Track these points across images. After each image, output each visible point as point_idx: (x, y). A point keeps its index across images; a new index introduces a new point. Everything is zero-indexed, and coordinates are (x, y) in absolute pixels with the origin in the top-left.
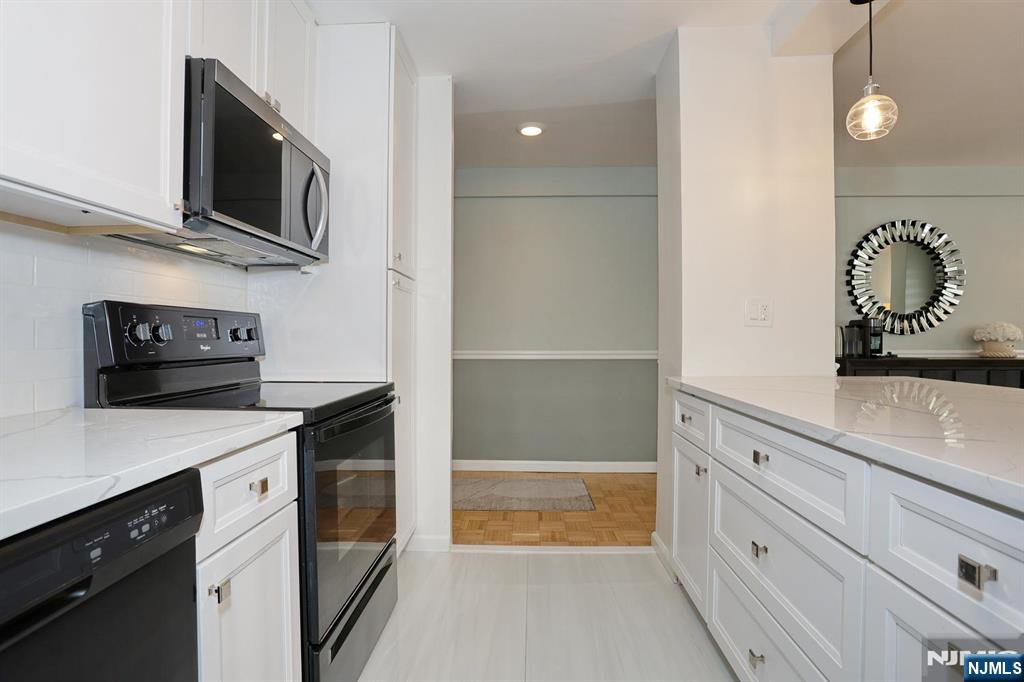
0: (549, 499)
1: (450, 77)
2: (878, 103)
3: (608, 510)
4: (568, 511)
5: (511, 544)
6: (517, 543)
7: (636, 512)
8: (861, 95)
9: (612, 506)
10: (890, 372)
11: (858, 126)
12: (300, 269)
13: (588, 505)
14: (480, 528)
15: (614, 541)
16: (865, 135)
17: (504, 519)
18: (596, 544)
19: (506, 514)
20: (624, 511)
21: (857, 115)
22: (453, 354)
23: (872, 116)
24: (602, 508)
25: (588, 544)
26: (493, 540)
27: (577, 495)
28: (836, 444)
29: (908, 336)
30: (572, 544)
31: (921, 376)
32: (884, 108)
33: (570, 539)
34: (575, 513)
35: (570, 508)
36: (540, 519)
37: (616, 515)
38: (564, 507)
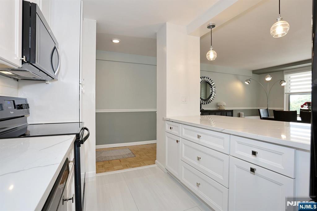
0: (121, 155)
1: (96, 21)
2: (213, 53)
3: (139, 156)
4: (128, 158)
5: (115, 170)
6: (116, 170)
7: (147, 156)
8: (209, 50)
9: (140, 155)
10: (204, 114)
11: (209, 57)
12: (45, 82)
13: (133, 156)
14: (103, 167)
15: (145, 165)
16: (210, 59)
17: (109, 163)
18: (140, 166)
19: (109, 161)
20: (144, 156)
21: (209, 54)
22: (96, 111)
23: (212, 55)
24: (137, 156)
25: (138, 166)
26: (108, 170)
27: (129, 153)
28: (223, 132)
29: (206, 105)
30: (133, 167)
31: (209, 115)
32: (214, 54)
33: (132, 166)
34: (130, 158)
35: (128, 157)
36: (120, 161)
37: (142, 157)
38: (126, 157)
